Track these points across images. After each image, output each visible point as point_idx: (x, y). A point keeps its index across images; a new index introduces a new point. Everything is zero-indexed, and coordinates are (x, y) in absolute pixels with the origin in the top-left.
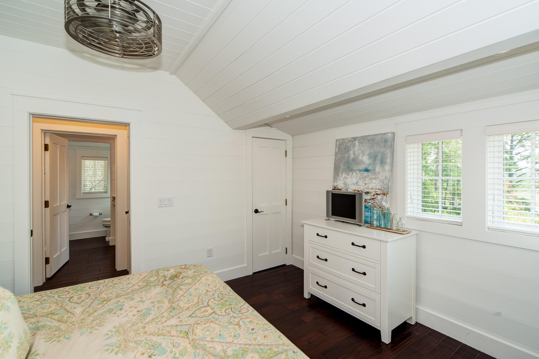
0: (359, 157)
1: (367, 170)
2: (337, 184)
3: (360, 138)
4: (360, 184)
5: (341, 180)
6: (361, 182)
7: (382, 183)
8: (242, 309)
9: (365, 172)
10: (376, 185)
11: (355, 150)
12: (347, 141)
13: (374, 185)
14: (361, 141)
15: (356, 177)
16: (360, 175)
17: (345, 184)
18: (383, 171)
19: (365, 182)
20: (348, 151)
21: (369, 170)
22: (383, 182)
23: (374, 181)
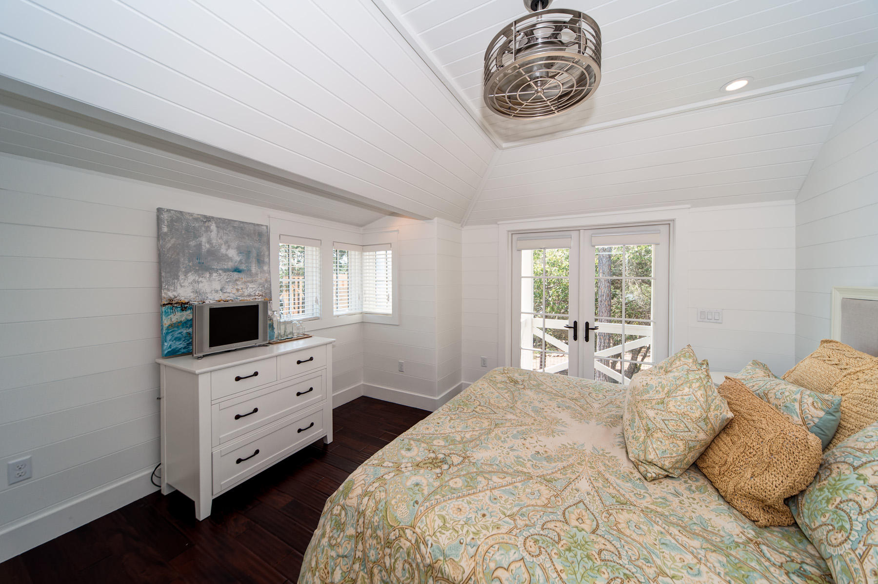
0: (220, 249)
1: (237, 270)
2: (175, 294)
3: (218, 220)
4: (228, 291)
5: (184, 286)
6: (231, 287)
7: (261, 287)
9: (235, 273)
10: (254, 291)
11: (211, 237)
12: (191, 218)
13: (251, 290)
14: (221, 225)
15: (219, 280)
16: (225, 277)
17: (196, 292)
18: (261, 272)
19: (236, 287)
20: (196, 236)
21: (241, 270)
22: (264, 286)
23: (251, 285)
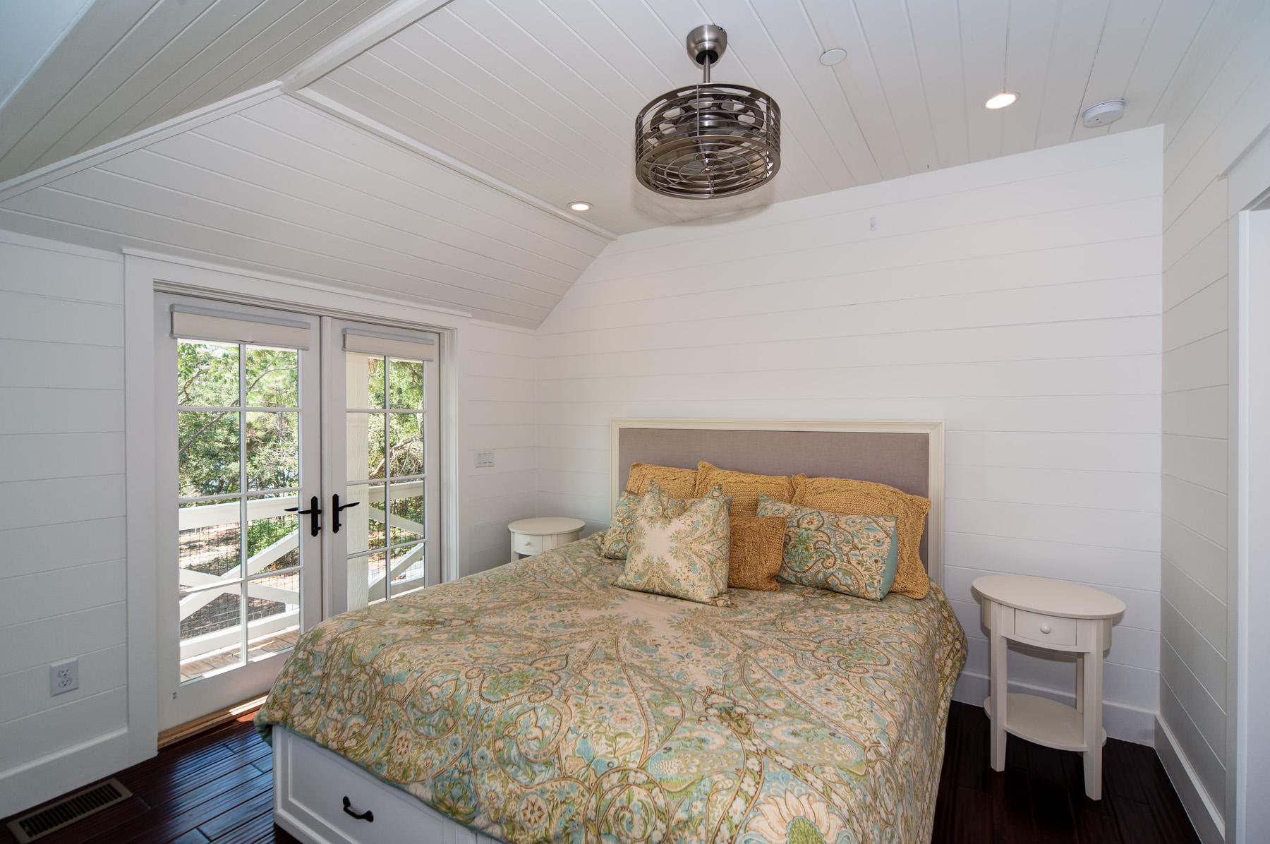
8: (479, 675)
